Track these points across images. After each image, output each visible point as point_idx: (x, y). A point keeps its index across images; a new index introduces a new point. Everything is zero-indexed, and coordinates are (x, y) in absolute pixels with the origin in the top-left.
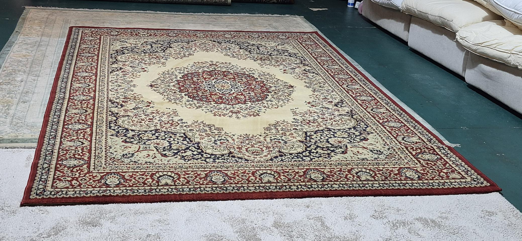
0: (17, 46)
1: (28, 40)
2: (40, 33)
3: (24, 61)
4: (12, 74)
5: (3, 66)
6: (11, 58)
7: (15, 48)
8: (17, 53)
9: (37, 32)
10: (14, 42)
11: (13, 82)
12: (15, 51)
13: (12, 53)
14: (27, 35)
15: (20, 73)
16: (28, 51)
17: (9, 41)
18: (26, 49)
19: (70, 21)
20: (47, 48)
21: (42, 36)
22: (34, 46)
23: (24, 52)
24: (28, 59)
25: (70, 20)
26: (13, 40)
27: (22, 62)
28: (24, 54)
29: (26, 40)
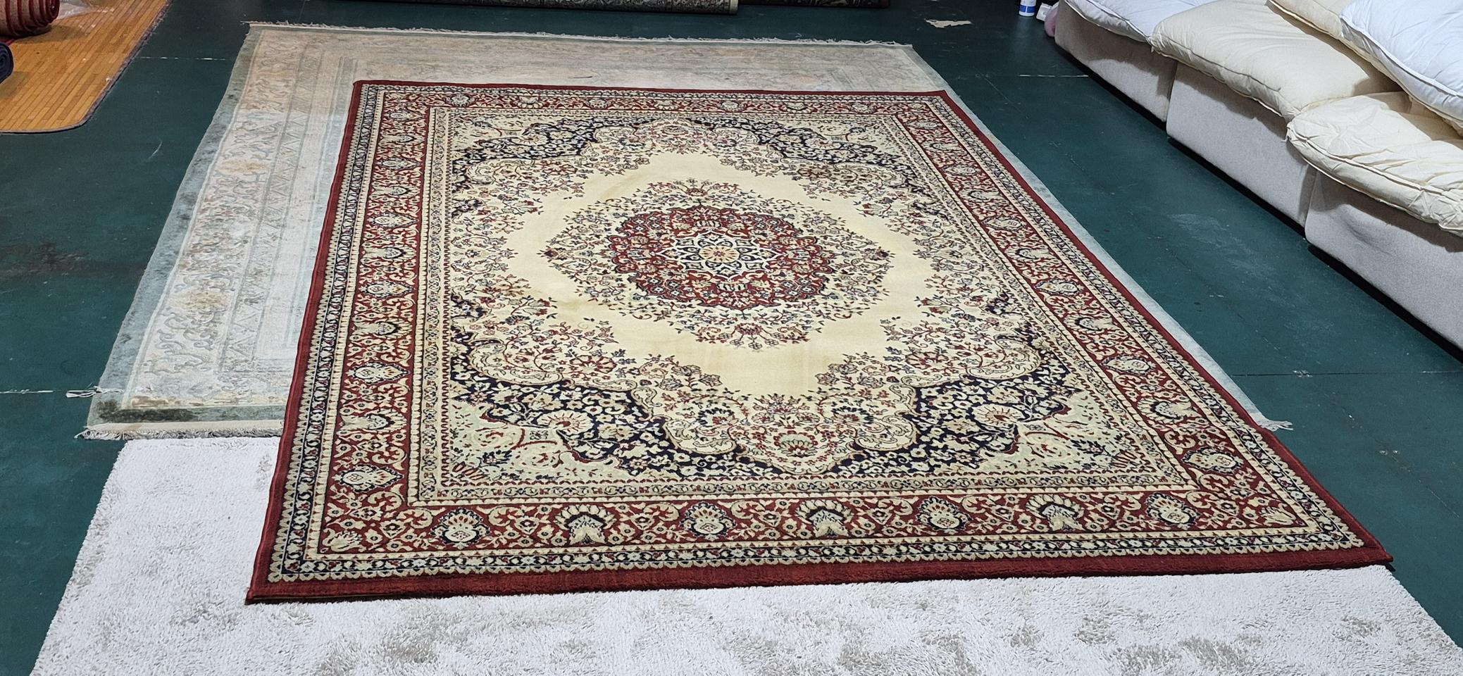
0: (231, 139)
1: (258, 122)
2: (285, 100)
3: (251, 183)
4: (221, 220)
5: (199, 196)
6: (219, 174)
7: (228, 144)
8: (233, 159)
9: (279, 96)
10: (224, 127)
11: (224, 242)
12: (227, 152)
13: (221, 158)
14: (255, 107)
15: (241, 216)
16: (258, 153)
17: (213, 123)
18: (254, 147)
19: (356, 65)
20: (301, 145)
21: (290, 108)
22: (273, 137)
23: (249, 157)
24: (258, 176)
25: (355, 61)
26: (222, 122)
27: (245, 186)
28: (249, 162)
29: (253, 121)
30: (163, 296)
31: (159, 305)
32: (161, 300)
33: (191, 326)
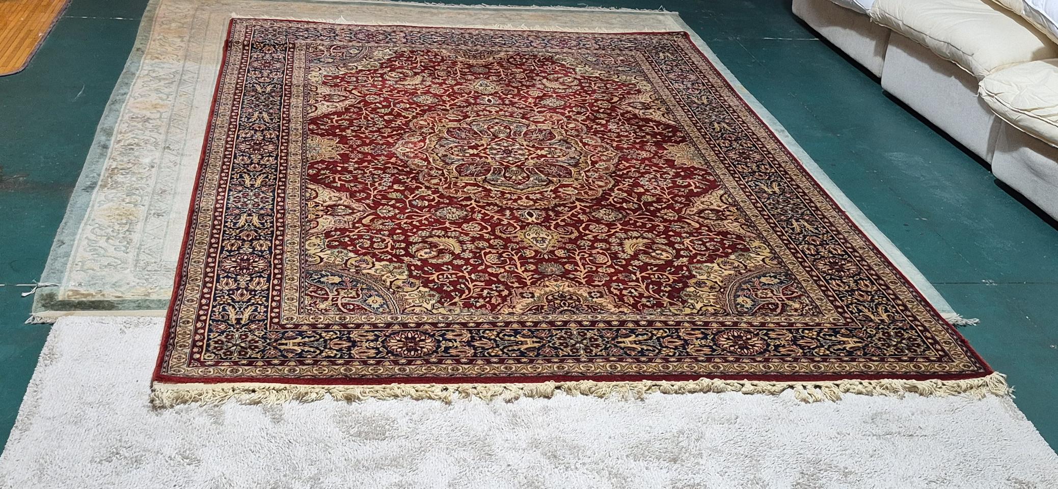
0: (140, 82)
1: (160, 70)
2: (181, 53)
3: (156, 119)
4: (133, 149)
5: (116, 130)
6: (130, 112)
7: (137, 88)
8: (141, 100)
9: (176, 49)
10: (134, 74)
11: (135, 167)
12: (137, 95)
13: (132, 100)
14: (157, 58)
15: (149, 146)
16: (161, 95)
17: (124, 71)
18: (157, 90)
21: (185, 60)
22: (172, 83)
23: (154, 98)
24: (161, 114)
26: (133, 69)
27: (151, 121)
28: (154, 102)
29: (156, 69)
30: (89, 210)
31: (86, 216)
32: (87, 213)
33: (112, 234)
